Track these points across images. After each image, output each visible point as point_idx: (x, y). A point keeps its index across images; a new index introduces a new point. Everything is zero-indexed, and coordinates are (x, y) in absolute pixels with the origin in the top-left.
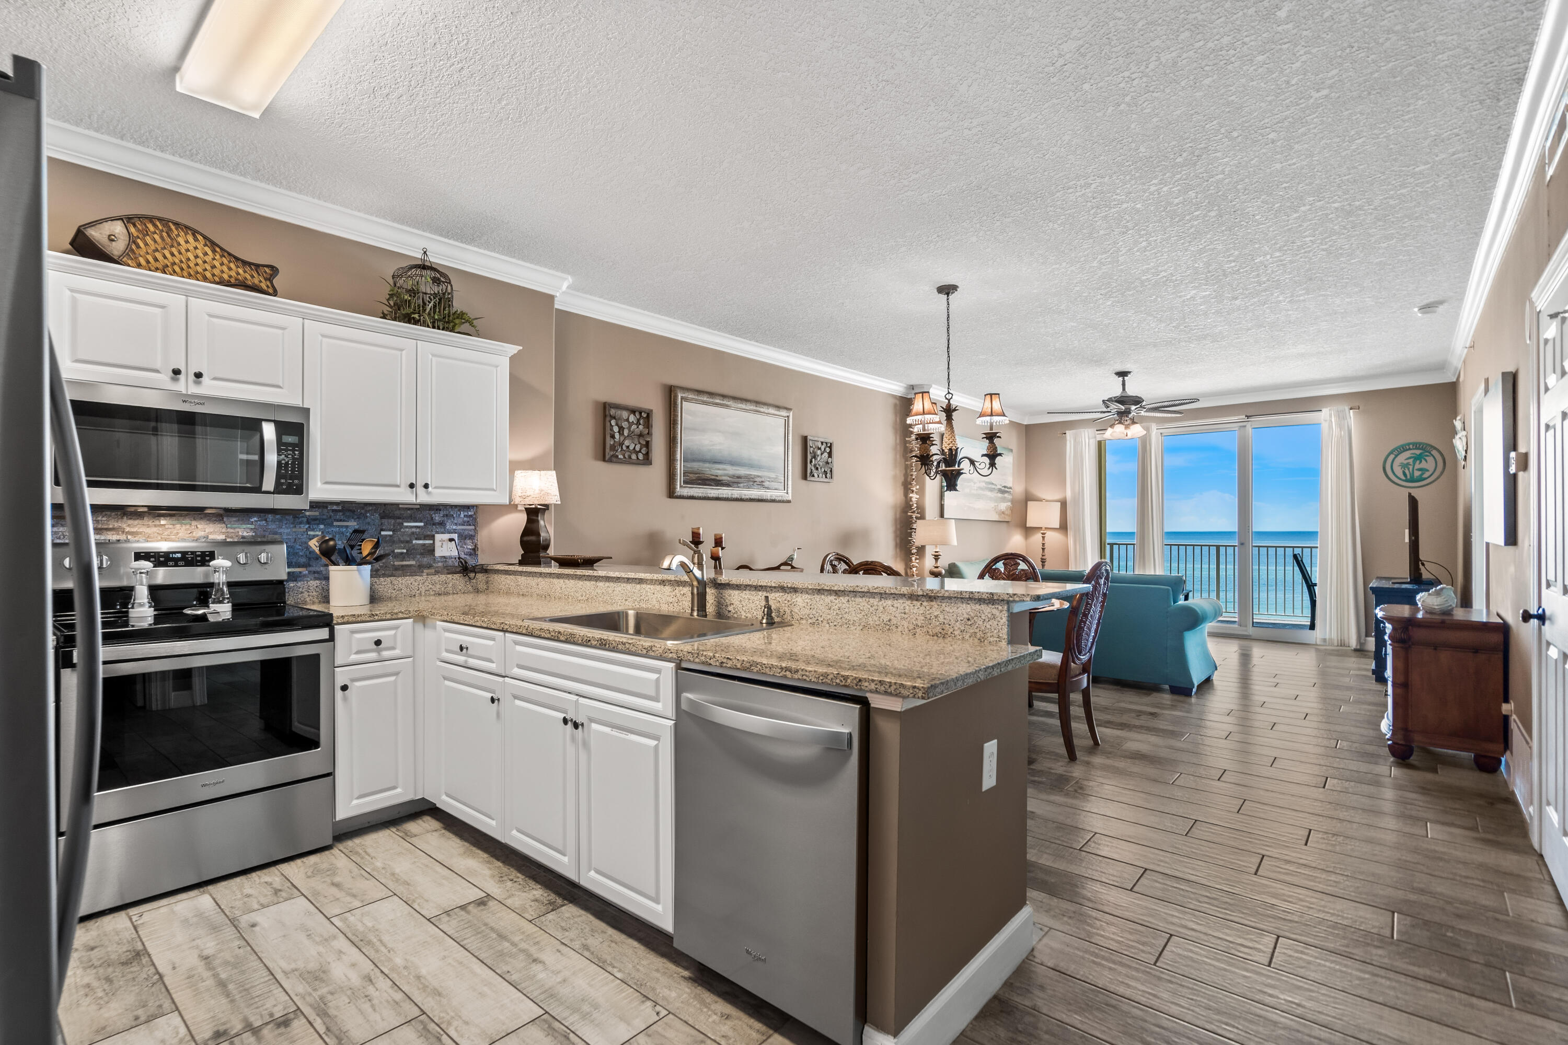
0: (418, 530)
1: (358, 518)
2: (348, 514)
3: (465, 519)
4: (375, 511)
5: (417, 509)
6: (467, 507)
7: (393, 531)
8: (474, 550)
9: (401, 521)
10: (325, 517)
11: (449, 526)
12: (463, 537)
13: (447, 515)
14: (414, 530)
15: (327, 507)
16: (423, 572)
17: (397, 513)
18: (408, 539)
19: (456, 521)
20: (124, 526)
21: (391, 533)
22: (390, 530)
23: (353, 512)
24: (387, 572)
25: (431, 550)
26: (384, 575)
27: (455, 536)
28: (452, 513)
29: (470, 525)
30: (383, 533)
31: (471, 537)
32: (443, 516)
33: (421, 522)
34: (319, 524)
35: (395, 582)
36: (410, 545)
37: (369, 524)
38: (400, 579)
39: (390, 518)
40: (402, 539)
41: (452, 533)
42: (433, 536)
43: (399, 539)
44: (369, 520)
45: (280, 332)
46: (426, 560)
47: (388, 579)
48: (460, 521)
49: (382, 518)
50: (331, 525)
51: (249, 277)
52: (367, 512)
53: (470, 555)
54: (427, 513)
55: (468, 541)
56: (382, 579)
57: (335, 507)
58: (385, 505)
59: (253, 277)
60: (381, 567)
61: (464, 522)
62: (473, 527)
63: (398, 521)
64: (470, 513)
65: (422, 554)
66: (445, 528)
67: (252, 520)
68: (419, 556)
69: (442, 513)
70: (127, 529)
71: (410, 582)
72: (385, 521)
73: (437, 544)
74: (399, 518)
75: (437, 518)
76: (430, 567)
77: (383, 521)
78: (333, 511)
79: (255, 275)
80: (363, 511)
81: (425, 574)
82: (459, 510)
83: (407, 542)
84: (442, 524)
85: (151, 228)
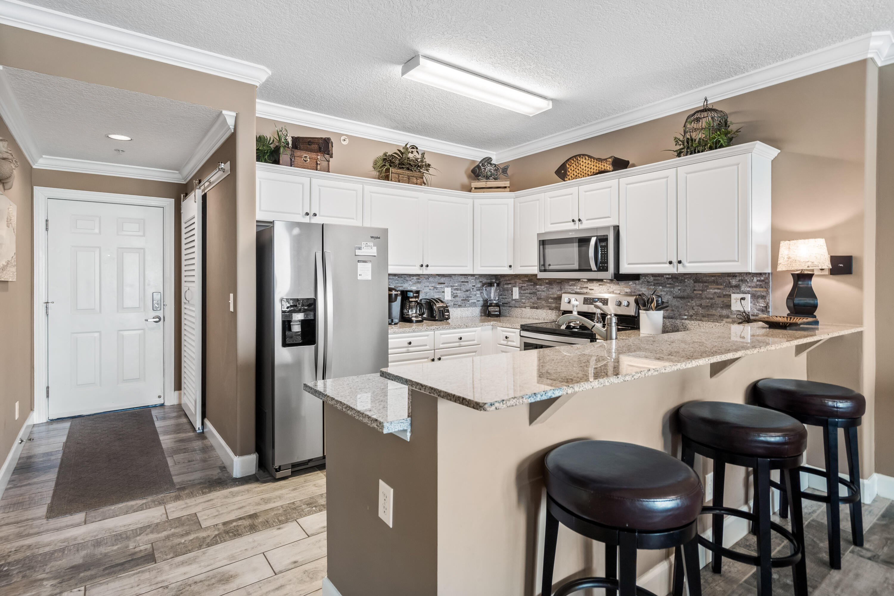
0: (719, 291)
1: (680, 282)
2: (674, 280)
3: (758, 283)
4: (690, 278)
5: (718, 276)
6: (761, 274)
7: (702, 291)
8: (766, 307)
9: (707, 284)
10: (662, 282)
11: (744, 288)
12: (755, 297)
13: (742, 280)
14: (716, 291)
15: (663, 276)
16: (722, 320)
17: (705, 279)
18: (712, 297)
19: (749, 285)
20: (588, 286)
21: (701, 292)
22: (699, 290)
23: (677, 278)
24: (698, 318)
25: (729, 306)
26: (696, 320)
27: (748, 296)
28: (746, 278)
29: (762, 287)
30: (695, 292)
31: (763, 297)
32: (739, 281)
33: (721, 285)
34: (659, 286)
35: (701, 325)
36: (713, 301)
37: (686, 286)
38: (704, 323)
39: (699, 282)
40: (708, 297)
41: (746, 293)
42: (730, 295)
43: (706, 296)
44: (686, 284)
45: (609, 189)
46: (725, 312)
47: (697, 322)
48: (753, 284)
49: (695, 282)
50: (665, 287)
51: (603, 167)
52: (685, 278)
53: (763, 311)
54: (727, 279)
55: (761, 301)
56: (693, 322)
57: (667, 276)
58: (696, 274)
59: (604, 166)
60: (694, 314)
61: (757, 285)
62: (766, 290)
63: (705, 284)
64: (762, 278)
65: (722, 308)
66: (740, 290)
67: (630, 284)
68: (719, 309)
69: (738, 279)
70: (589, 288)
71: (711, 326)
72: (696, 284)
73: (733, 301)
74: (706, 282)
75: (734, 282)
76: (728, 317)
77: (695, 284)
78: (667, 278)
79: (605, 165)
80: (683, 278)
81: (724, 322)
82: (752, 276)
83: (711, 299)
84: (738, 287)
85: (572, 162)
